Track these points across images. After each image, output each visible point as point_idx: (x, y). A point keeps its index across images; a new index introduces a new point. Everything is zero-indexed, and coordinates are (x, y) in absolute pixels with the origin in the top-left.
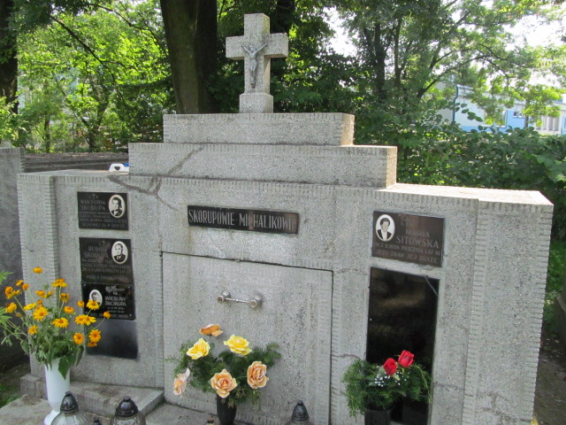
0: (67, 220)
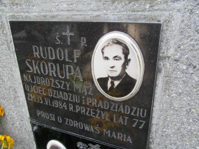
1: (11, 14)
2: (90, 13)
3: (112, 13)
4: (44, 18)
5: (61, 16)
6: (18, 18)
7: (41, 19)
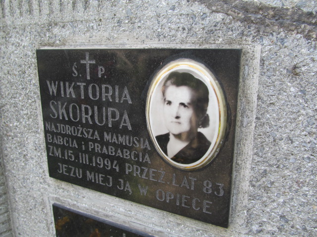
0: (21, 144)
1: (55, 196)
2: (151, 226)
3: (177, 234)
4: (95, 213)
5: (116, 218)
6: (64, 203)
7: (92, 213)
